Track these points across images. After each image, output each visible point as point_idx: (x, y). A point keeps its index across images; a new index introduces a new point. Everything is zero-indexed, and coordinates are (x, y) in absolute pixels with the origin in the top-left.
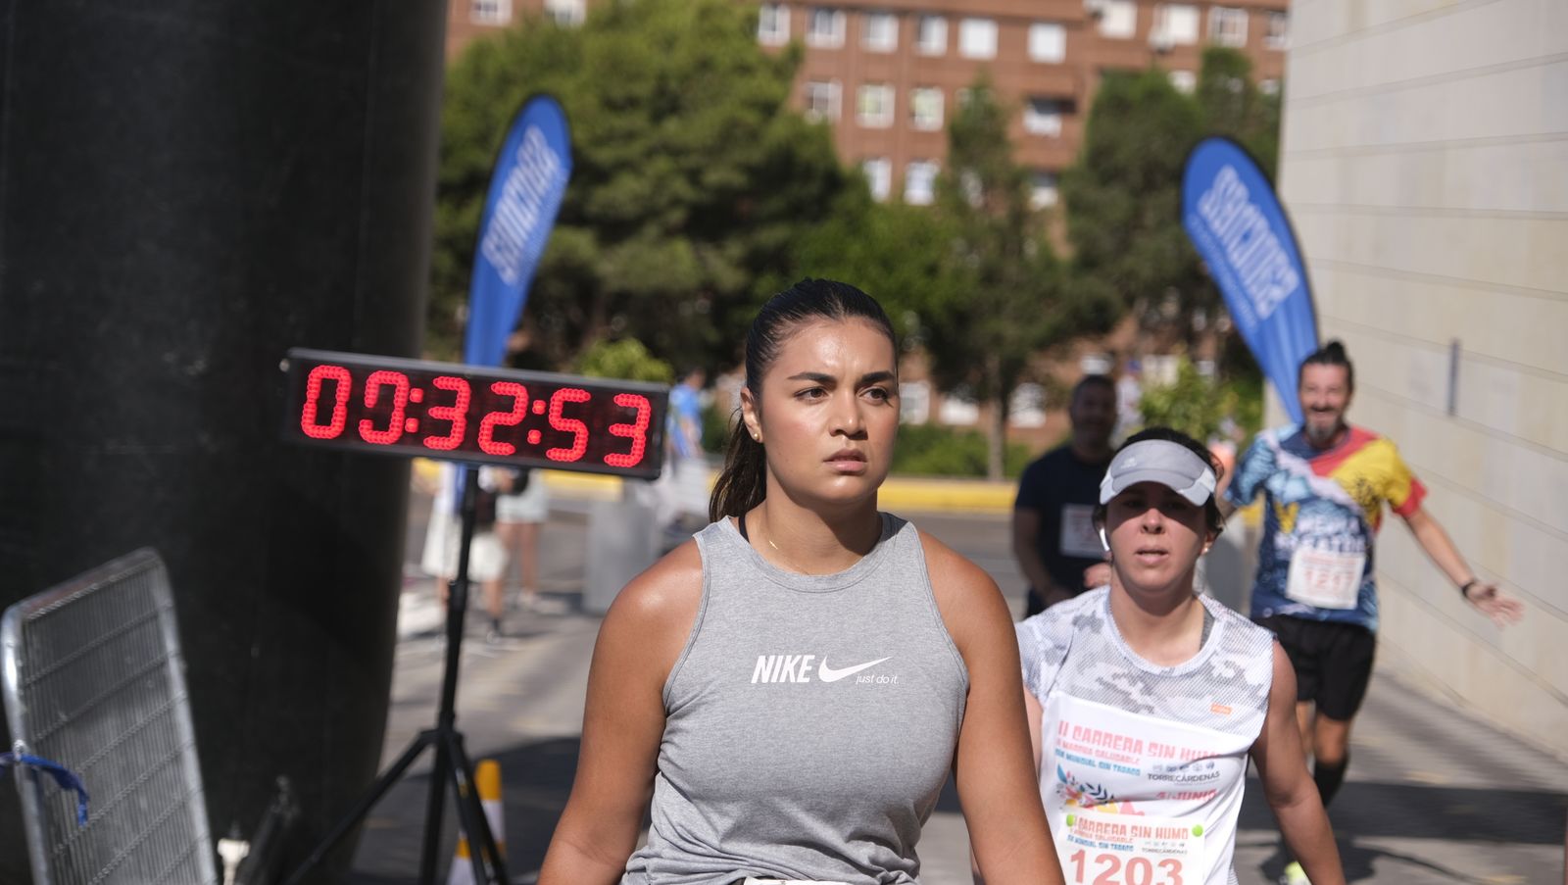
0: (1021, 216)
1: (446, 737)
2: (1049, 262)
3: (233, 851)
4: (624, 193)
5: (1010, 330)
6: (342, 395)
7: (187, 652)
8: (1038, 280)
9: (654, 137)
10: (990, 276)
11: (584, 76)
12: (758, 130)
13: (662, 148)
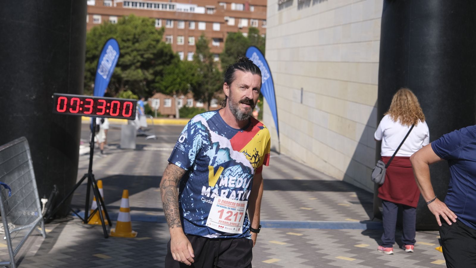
0: (212, 63)
1: (90, 175)
2: (218, 73)
3: (44, 201)
4: (127, 59)
5: (210, 87)
6: (65, 103)
7: (33, 158)
8: (215, 77)
9: (133, 47)
10: (205, 76)
11: (118, 34)
12: (155, 46)
13: (135, 50)
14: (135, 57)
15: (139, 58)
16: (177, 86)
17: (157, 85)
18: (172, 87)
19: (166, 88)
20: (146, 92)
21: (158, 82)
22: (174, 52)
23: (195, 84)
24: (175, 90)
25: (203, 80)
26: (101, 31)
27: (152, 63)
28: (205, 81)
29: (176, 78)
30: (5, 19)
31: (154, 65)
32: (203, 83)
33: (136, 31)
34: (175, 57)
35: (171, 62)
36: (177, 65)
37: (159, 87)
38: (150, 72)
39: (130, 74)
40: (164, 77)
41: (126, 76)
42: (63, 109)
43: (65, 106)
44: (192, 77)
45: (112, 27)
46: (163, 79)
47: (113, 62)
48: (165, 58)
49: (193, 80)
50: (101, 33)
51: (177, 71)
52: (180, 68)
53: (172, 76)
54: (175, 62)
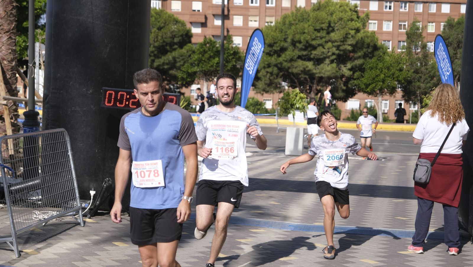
6: (113, 97)
8: (430, 72)
9: (328, 38)
10: (416, 72)
11: (310, 23)
12: (354, 35)
13: (330, 41)
14: (328, 49)
15: (334, 49)
16: (382, 83)
17: (355, 81)
18: (374, 85)
19: (367, 86)
20: (343, 91)
21: (358, 79)
22: (380, 43)
23: (403, 81)
24: (378, 88)
25: (414, 76)
26: (291, 19)
27: (349, 56)
28: (416, 77)
29: (379, 74)
30: (65, 15)
31: (353, 58)
32: (413, 80)
33: (332, 18)
34: (380, 49)
35: (375, 55)
36: (381, 58)
37: (359, 84)
38: (347, 66)
39: (323, 69)
40: (365, 72)
41: (318, 71)
42: (111, 103)
43: (113, 100)
44: (399, 73)
45: (304, 15)
46: (364, 75)
47: (258, 56)
48: (366, 50)
49: (401, 76)
50: (291, 21)
51: (380, 65)
52: (385, 62)
53: (373, 72)
54: (379, 54)
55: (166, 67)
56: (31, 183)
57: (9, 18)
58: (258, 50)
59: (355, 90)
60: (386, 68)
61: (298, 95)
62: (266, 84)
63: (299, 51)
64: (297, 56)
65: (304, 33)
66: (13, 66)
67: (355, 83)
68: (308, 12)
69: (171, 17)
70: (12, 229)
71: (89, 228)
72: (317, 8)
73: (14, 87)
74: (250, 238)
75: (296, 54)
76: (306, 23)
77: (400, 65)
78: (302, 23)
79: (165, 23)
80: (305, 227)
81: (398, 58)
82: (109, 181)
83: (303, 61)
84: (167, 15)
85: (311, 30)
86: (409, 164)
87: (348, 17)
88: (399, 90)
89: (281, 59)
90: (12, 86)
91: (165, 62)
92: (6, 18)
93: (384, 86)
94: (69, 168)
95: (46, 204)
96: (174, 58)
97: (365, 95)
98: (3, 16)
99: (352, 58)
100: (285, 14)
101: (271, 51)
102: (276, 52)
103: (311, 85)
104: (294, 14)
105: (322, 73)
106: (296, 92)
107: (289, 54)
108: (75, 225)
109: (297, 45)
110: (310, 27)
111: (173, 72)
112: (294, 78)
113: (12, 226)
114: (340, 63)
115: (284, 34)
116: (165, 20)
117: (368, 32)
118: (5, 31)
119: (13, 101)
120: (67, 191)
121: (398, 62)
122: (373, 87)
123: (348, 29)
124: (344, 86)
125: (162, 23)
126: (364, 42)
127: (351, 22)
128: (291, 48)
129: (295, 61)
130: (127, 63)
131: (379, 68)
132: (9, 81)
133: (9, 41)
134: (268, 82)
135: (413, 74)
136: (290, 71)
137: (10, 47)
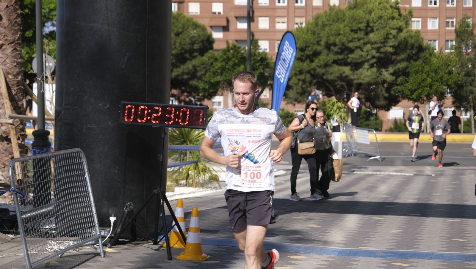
1: (159, 191)
6: (133, 111)
9: (366, 40)
10: (468, 74)
11: (346, 23)
12: (396, 35)
13: (368, 42)
14: (367, 51)
15: (374, 52)
16: (429, 88)
17: (399, 87)
18: (420, 91)
19: (412, 92)
20: (385, 98)
21: (402, 84)
22: (425, 43)
23: (453, 86)
24: (424, 94)
25: (466, 79)
26: (324, 19)
27: (391, 59)
28: (468, 81)
29: (426, 79)
30: (77, 22)
31: (396, 61)
32: (464, 84)
33: (370, 16)
34: (425, 50)
35: (420, 57)
36: (428, 60)
37: (403, 90)
38: (389, 71)
39: (361, 74)
40: (410, 77)
41: (356, 77)
42: (130, 119)
43: (133, 115)
44: (448, 76)
45: (339, 14)
46: (408, 80)
47: (290, 62)
48: (411, 51)
49: (450, 80)
50: (324, 22)
51: (427, 68)
52: (432, 64)
53: (419, 76)
54: (425, 56)
55: (185, 77)
56: (44, 210)
57: (13, 28)
58: (289, 55)
59: (398, 97)
60: (433, 72)
61: (336, 105)
62: (298, 93)
63: (334, 55)
64: (333, 61)
65: (340, 34)
66: (19, 81)
67: (398, 90)
68: (343, 11)
69: (190, 21)
70: (27, 261)
71: (110, 258)
72: (353, 7)
73: (20, 103)
74: (289, 265)
75: (330, 58)
76: (342, 23)
77: (449, 67)
78: (336, 24)
79: (183, 28)
80: (350, 252)
81: (446, 60)
82: (130, 205)
83: (339, 66)
84: (185, 19)
85: (348, 31)
86: (464, 179)
87: (389, 16)
88: (449, 95)
89: (314, 65)
90: (18, 102)
91: (185, 71)
92: (10, 28)
93: (431, 91)
94: (86, 192)
95: (60, 233)
96: (194, 67)
97: (411, 103)
98: (7, 25)
99: (394, 61)
100: (318, 14)
101: (302, 56)
102: (308, 57)
103: (349, 93)
104: (328, 14)
105: (361, 79)
106: (333, 101)
107: (323, 59)
108: (94, 255)
109: (332, 48)
110: (346, 27)
111: (193, 82)
112: (330, 86)
113: (27, 258)
114: (381, 67)
115: (316, 37)
116: (183, 25)
117: (412, 31)
118: (9, 42)
119: (19, 120)
120: (85, 218)
121: (446, 64)
122: (419, 94)
123: (388, 28)
124: (386, 92)
125: (179, 28)
126: (407, 43)
127: (392, 20)
128: (325, 52)
129: (330, 66)
130: (147, 74)
131: (425, 71)
132: (15, 98)
133: (13, 52)
134: (300, 91)
135: (464, 78)
136: (325, 77)
137: (15, 60)
